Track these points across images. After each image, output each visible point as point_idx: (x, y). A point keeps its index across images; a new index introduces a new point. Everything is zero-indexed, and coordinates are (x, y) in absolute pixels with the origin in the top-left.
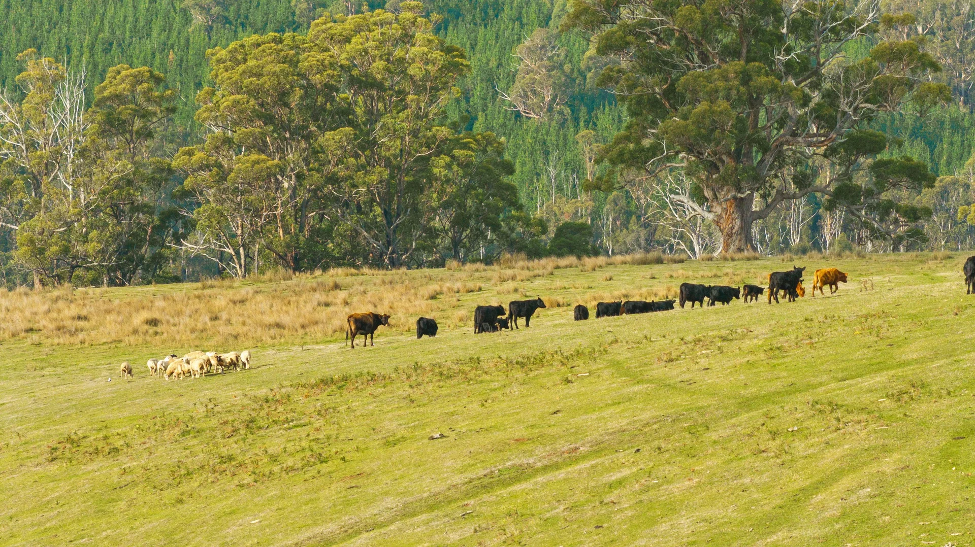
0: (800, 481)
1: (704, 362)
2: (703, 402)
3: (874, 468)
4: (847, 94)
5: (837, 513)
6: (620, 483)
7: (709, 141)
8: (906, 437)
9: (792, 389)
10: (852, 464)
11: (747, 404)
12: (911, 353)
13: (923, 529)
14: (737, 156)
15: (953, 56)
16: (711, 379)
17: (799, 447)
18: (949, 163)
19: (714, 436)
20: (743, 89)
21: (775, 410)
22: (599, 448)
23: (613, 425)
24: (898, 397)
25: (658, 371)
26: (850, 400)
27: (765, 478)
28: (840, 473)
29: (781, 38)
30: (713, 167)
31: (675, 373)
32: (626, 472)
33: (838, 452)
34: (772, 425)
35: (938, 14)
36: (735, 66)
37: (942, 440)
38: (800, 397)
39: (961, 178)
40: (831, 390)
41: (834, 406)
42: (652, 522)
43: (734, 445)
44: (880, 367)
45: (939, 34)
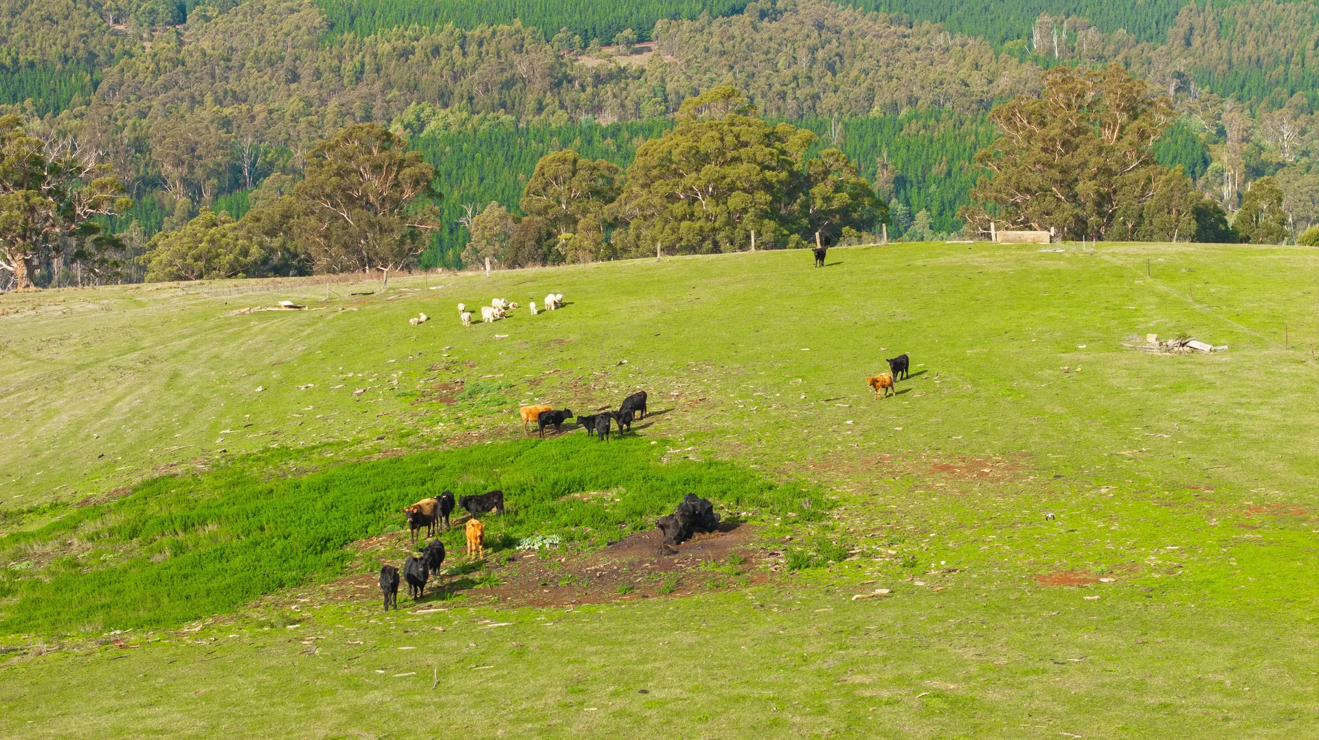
0: (110, 399)
1: (55, 350)
2: (59, 368)
3: (140, 392)
4: (80, 205)
5: (127, 410)
6: (32, 403)
7: (10, 231)
8: (151, 379)
9: (98, 361)
10: (130, 390)
11: (80, 367)
12: (146, 343)
13: (163, 414)
14: (24, 237)
15: (120, 167)
16: (60, 358)
17: (107, 384)
18: (120, 226)
19: (69, 382)
20: (26, 204)
21: (93, 370)
22: (18, 389)
23: (23, 379)
24: (144, 362)
25: (35, 355)
26: (124, 365)
27: (95, 398)
28: (126, 395)
29: (44, 178)
30: (12, 243)
31: (43, 355)
32: (33, 398)
33: (124, 386)
34: (93, 376)
35: (110, 145)
36: (20, 193)
37: (166, 380)
38: (102, 364)
39: (128, 234)
40: (115, 361)
41: (118, 367)
42: (50, 417)
43: (78, 385)
44: (134, 350)
45: (112, 155)
